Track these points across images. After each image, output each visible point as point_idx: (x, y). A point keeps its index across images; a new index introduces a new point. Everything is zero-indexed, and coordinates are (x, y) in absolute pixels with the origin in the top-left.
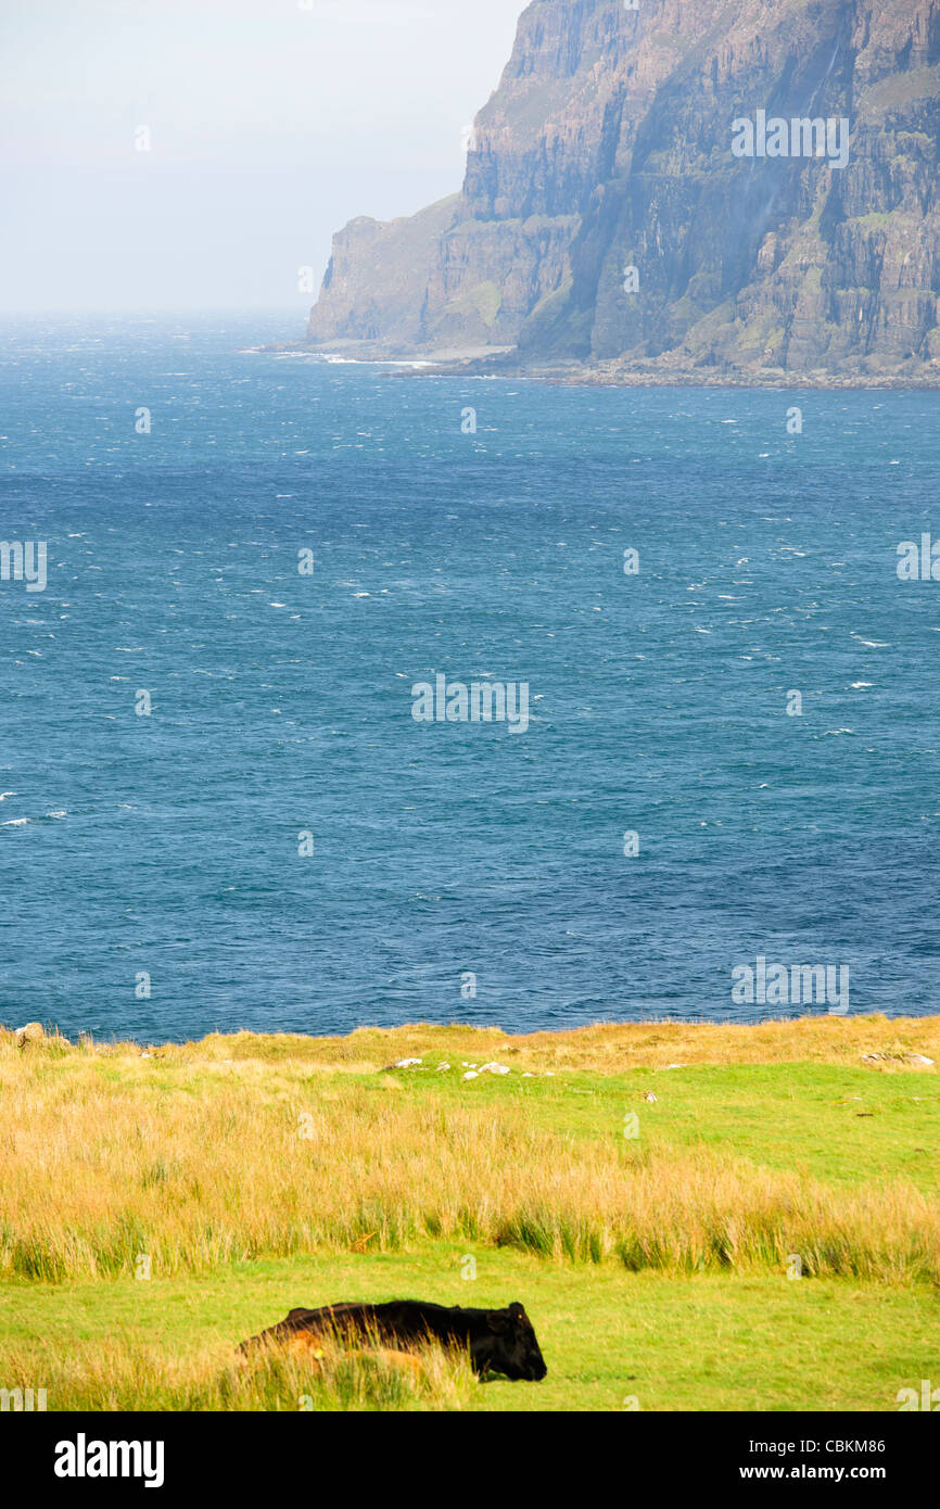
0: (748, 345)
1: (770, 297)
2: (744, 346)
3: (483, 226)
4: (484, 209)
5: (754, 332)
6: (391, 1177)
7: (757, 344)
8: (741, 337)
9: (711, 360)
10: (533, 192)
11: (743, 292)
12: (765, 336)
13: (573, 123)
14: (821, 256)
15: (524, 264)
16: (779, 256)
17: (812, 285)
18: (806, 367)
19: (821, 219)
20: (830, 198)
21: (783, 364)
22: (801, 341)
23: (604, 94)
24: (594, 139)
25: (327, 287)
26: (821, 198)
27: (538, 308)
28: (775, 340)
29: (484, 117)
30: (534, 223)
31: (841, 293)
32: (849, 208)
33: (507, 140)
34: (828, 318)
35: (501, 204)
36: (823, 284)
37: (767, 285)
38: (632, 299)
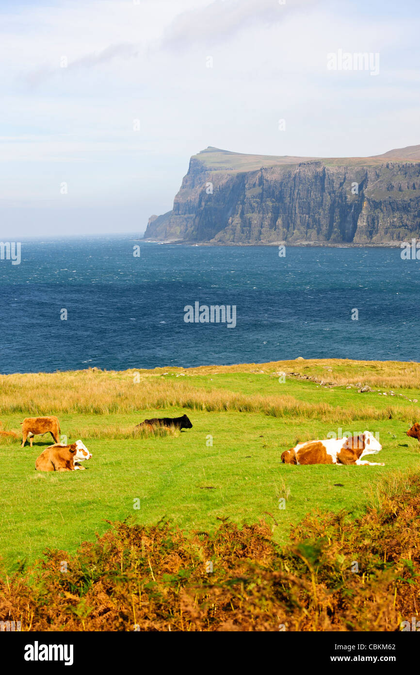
0: (227, 238)
1: (231, 229)
3: (177, 216)
4: (177, 213)
5: (228, 236)
6: (163, 394)
7: (229, 238)
8: (226, 236)
9: (220, 241)
10: (186, 210)
11: (226, 228)
12: (230, 236)
13: (193, 197)
14: (240, 222)
15: (185, 223)
16: (232, 222)
17: (239, 227)
18: (238, 242)
19: (240, 214)
20: (242, 211)
21: (234, 242)
22: (237, 237)
23: (199, 192)
24: (197, 200)
25: (148, 228)
26: (240, 211)
27: (187, 231)
28: (232, 237)
29: (177, 196)
30: (186, 216)
31: (244, 228)
32: (245, 213)
33: (181, 200)
34: (242, 233)
35: (180, 212)
36: (241, 227)
37: (230, 227)
38: (205, 230)
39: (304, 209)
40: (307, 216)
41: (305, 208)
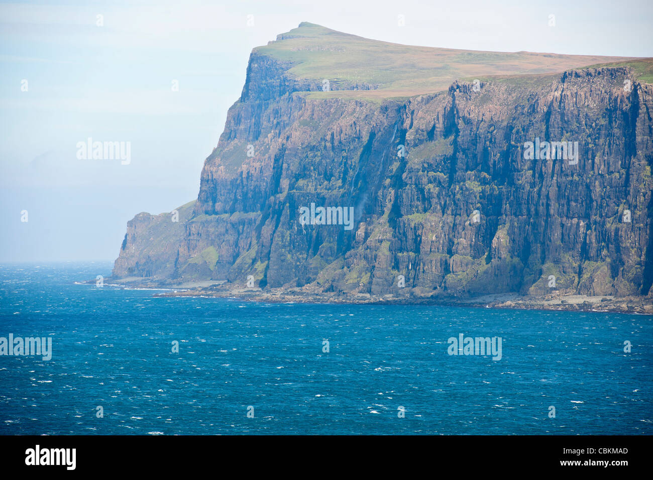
0: (351, 281)
1: (362, 256)
2: (348, 282)
3: (209, 218)
4: (210, 209)
5: (354, 275)
7: (356, 281)
8: (347, 277)
9: (331, 289)
10: (236, 200)
11: (348, 253)
12: (360, 277)
13: (257, 165)
14: (389, 236)
15: (231, 238)
16: (367, 235)
17: (384, 251)
18: (381, 293)
19: (389, 216)
20: (393, 206)
21: (370, 291)
22: (378, 280)
23: (274, 150)
24: (269, 173)
25: (124, 249)
26: (389, 205)
27: (238, 261)
28: (365, 279)
29: (210, 160)
30: (236, 217)
31: (400, 254)
32: (403, 210)
33: (222, 173)
34: (393, 268)
35: (219, 206)
36: (390, 250)
37: (361, 249)
38: (289, 256)
39: (573, 204)
40: (582, 224)
41: (576, 201)
